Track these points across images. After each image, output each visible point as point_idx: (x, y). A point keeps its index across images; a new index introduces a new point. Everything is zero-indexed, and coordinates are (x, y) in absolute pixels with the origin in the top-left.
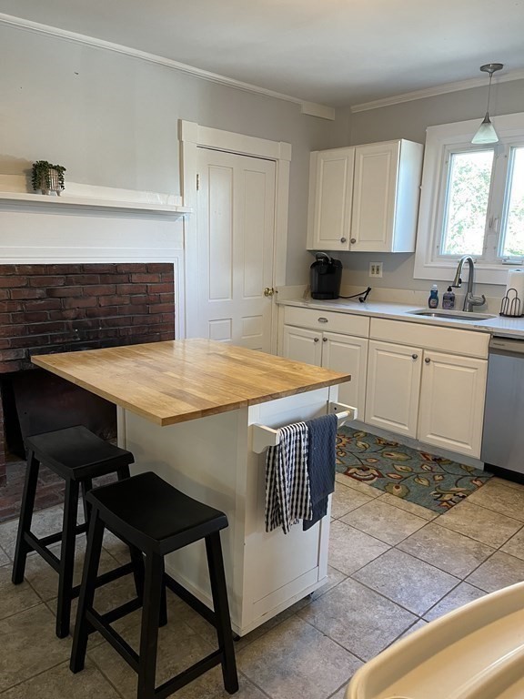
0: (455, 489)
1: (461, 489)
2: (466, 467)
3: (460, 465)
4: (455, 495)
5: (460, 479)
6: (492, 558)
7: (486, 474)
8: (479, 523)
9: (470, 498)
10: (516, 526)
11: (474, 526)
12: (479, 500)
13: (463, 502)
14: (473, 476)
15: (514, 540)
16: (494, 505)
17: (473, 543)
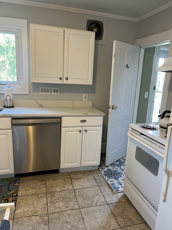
0: (10, 193)
1: (13, 192)
2: (6, 179)
3: (3, 179)
4: (13, 197)
5: (9, 186)
6: (50, 219)
7: (17, 178)
8: (32, 205)
9: (19, 194)
10: (44, 197)
11: (32, 208)
12: (23, 192)
13: (18, 198)
14: (13, 182)
15: (49, 204)
16: (30, 191)
17: (38, 217)
